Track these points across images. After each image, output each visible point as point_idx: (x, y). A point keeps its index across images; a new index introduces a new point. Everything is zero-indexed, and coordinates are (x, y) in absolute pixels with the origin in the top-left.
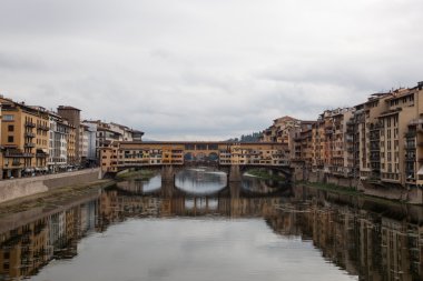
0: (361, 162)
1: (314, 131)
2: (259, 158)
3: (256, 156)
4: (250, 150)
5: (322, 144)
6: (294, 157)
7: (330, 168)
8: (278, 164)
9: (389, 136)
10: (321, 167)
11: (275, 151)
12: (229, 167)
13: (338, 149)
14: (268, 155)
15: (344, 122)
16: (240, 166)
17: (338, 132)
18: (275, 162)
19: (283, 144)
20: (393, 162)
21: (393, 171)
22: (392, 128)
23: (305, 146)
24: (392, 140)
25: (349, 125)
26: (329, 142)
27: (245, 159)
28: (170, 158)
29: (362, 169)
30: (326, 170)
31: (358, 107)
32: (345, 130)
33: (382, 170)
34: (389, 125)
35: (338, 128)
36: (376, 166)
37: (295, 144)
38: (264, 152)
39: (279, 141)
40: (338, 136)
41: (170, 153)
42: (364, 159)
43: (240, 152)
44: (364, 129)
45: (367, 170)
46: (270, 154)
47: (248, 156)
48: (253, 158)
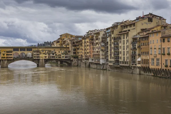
0: (109, 57)
1: (83, 41)
2: (55, 55)
3: (53, 54)
4: (50, 51)
5: (88, 47)
6: (72, 54)
7: (93, 60)
8: (64, 58)
9: (124, 44)
10: (88, 59)
11: (63, 51)
12: (39, 60)
13: (97, 50)
14: (59, 53)
15: (100, 36)
16: (45, 59)
17: (97, 41)
18: (63, 57)
19: (66, 48)
20: (126, 56)
21: (126, 60)
22: (125, 39)
23: (78, 49)
24: (125, 45)
25: (103, 38)
26: (92, 47)
27: (47, 55)
28: (5, 56)
29: (109, 60)
30: (90, 61)
31: (107, 29)
32: (100, 40)
33: (120, 60)
34: (124, 38)
35: (97, 39)
36: (117, 58)
37: (73, 48)
38: (57, 52)
39: (64, 46)
40: (97, 43)
41: (6, 53)
42: (111, 55)
43: (44, 52)
44: (111, 40)
45: (112, 60)
46: (60, 53)
47: (49, 54)
48: (51, 55)
